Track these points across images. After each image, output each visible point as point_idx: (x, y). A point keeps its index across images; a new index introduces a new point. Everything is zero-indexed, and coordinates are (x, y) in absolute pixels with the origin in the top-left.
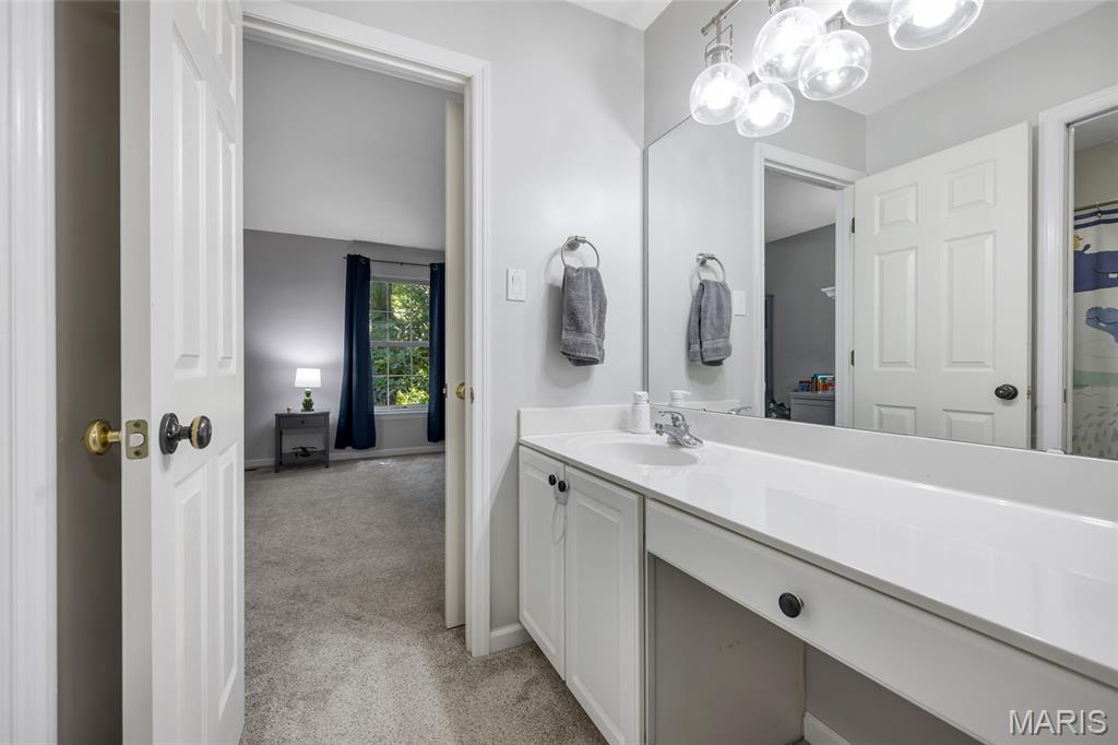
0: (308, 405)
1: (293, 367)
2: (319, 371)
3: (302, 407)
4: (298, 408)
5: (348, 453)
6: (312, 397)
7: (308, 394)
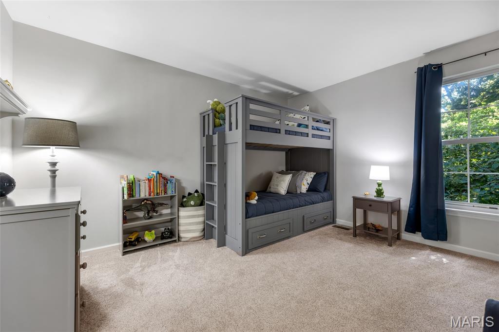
0: (380, 193)
1: (368, 164)
2: (388, 167)
3: (375, 194)
4: (371, 194)
5: (417, 238)
6: (383, 187)
7: (379, 185)
